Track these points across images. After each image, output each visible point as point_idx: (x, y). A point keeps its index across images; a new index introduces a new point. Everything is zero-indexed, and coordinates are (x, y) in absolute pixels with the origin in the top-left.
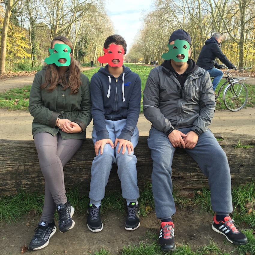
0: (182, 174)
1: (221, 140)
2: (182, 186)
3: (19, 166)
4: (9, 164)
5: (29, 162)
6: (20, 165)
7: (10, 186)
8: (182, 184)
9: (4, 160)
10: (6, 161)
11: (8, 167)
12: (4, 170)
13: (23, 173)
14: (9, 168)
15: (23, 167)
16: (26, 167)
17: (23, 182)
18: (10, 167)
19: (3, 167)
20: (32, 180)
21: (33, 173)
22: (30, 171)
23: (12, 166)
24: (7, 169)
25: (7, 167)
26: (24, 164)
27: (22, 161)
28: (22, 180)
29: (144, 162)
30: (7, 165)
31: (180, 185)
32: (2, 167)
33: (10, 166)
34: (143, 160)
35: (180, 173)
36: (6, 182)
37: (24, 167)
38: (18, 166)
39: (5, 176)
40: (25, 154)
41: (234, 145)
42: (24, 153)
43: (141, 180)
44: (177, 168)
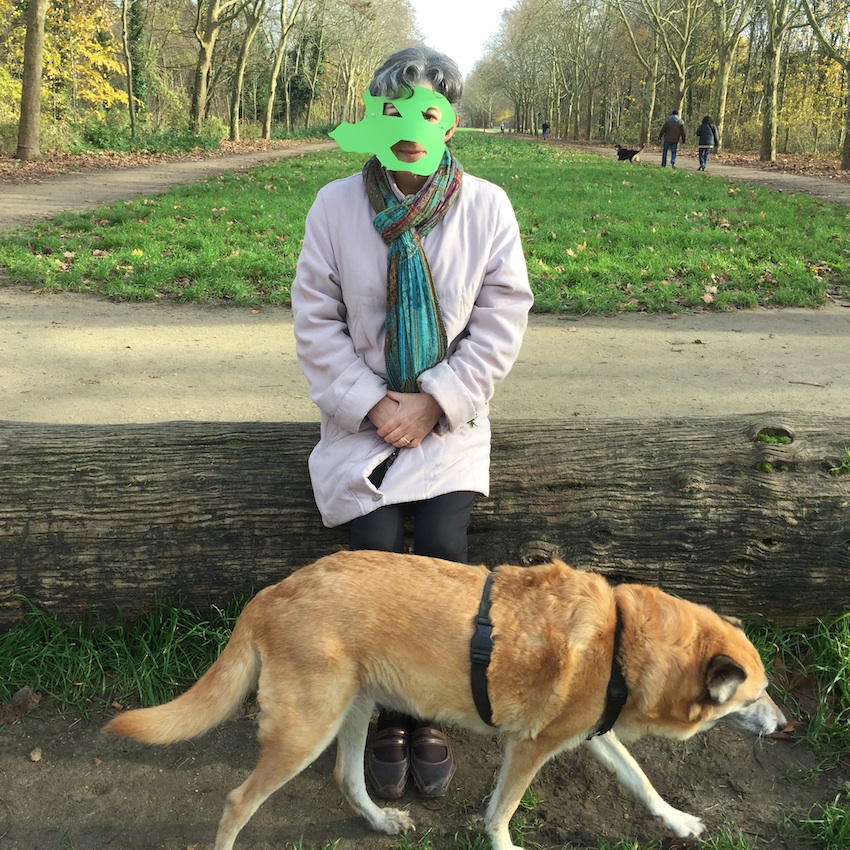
0: (630, 563)
1: (784, 443)
3: (31, 522)
5: (66, 509)
6: (31, 519)
13: (43, 549)
15: (43, 527)
16: (55, 525)
17: (45, 581)
20: (76, 573)
21: (81, 548)
22: (68, 541)
23: (4, 523)
26: (49, 516)
27: (39, 504)
28: (40, 574)
29: (491, 518)
34: (486, 508)
35: (622, 561)
37: (46, 525)
38: (27, 522)
40: (53, 478)
41: (831, 463)
42: (50, 474)
44: (614, 543)
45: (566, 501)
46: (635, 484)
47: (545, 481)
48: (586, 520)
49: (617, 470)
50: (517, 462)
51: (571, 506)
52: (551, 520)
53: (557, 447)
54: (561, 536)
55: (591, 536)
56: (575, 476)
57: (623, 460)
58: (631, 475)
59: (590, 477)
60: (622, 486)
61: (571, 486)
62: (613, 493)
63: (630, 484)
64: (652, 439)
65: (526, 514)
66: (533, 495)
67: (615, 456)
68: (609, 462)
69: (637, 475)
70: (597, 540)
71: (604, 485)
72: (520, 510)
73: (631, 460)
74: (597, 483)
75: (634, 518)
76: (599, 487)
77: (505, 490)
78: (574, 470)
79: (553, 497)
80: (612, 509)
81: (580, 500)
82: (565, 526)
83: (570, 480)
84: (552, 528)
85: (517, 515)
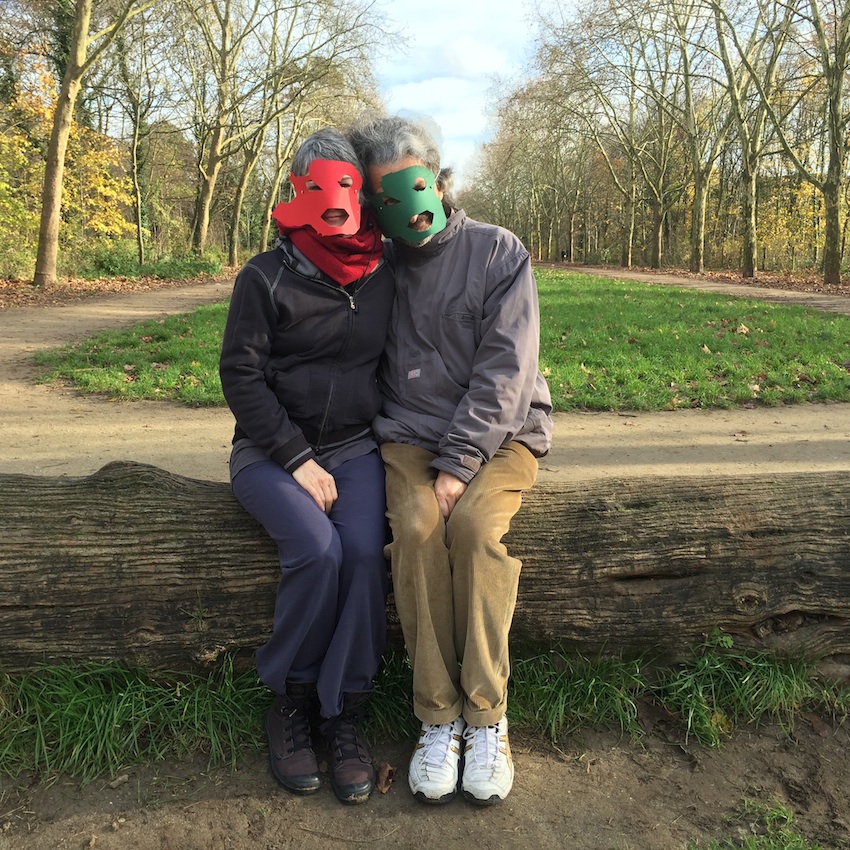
0: (833, 602)
2: (831, 644)
4: (262, 561)
7: (265, 637)
8: (831, 637)
9: (248, 548)
10: (255, 552)
11: (262, 571)
12: (247, 582)
14: (264, 577)
18: (266, 574)
19: (248, 573)
23: (273, 571)
24: (258, 579)
25: (257, 571)
29: (704, 562)
30: (257, 565)
31: (823, 642)
32: (241, 573)
33: (267, 571)
34: (698, 553)
35: (826, 600)
36: (254, 623)
39: (252, 604)
43: (694, 622)
44: (818, 583)
45: (771, 545)
46: (831, 529)
47: (749, 527)
48: (791, 563)
49: (812, 518)
50: (720, 511)
51: (777, 550)
52: (759, 563)
53: (753, 497)
54: (769, 578)
55: (797, 576)
56: (775, 523)
57: (816, 509)
58: (826, 521)
59: (788, 523)
60: (819, 531)
61: (772, 532)
62: (813, 538)
63: (826, 529)
64: (838, 490)
65: (734, 558)
66: (740, 541)
67: (808, 505)
68: (804, 510)
69: (832, 522)
70: (802, 581)
71: (802, 530)
72: (729, 554)
73: (823, 508)
74: (796, 529)
75: (835, 559)
76: (798, 532)
77: (713, 536)
78: (773, 518)
79: (758, 541)
80: (814, 552)
81: (783, 544)
82: (772, 568)
83: (771, 527)
84: (760, 570)
85: (727, 559)
